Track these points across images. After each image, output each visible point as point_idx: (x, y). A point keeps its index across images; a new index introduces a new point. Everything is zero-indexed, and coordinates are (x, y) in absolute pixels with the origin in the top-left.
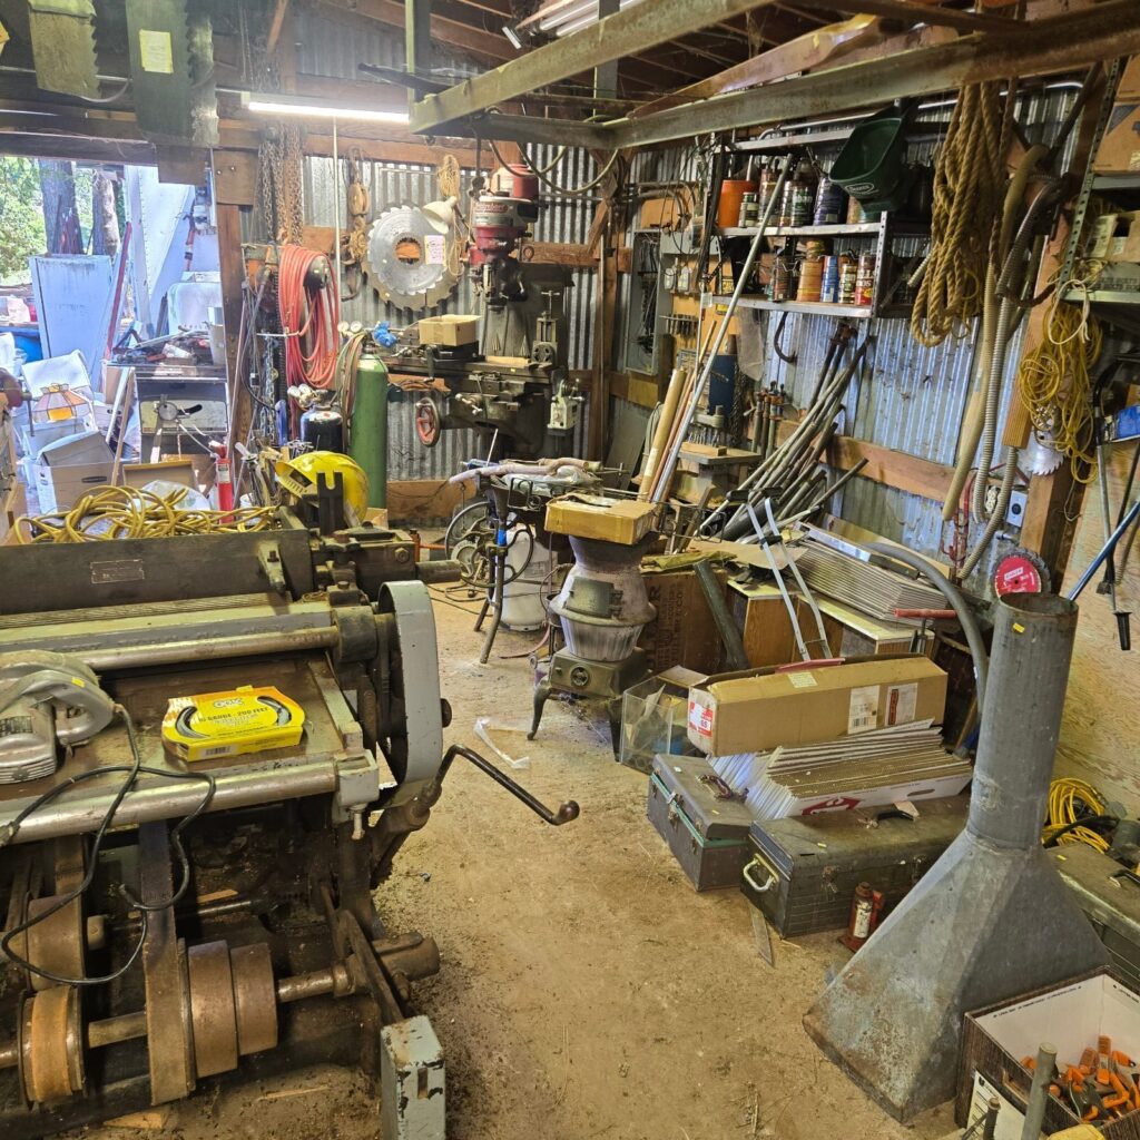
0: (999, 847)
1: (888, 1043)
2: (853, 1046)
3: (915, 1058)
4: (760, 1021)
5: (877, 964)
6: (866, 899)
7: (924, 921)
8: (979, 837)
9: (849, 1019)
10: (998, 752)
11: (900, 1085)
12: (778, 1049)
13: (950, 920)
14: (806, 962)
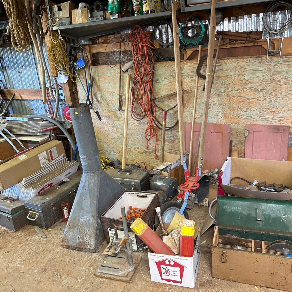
0: (93, 173)
1: (85, 236)
2: (77, 242)
3: (93, 235)
4: (49, 252)
5: (75, 218)
6: (64, 207)
7: (82, 201)
8: (87, 173)
9: (73, 236)
10: (84, 148)
11: (92, 243)
12: (58, 256)
13: (88, 197)
14: (56, 232)
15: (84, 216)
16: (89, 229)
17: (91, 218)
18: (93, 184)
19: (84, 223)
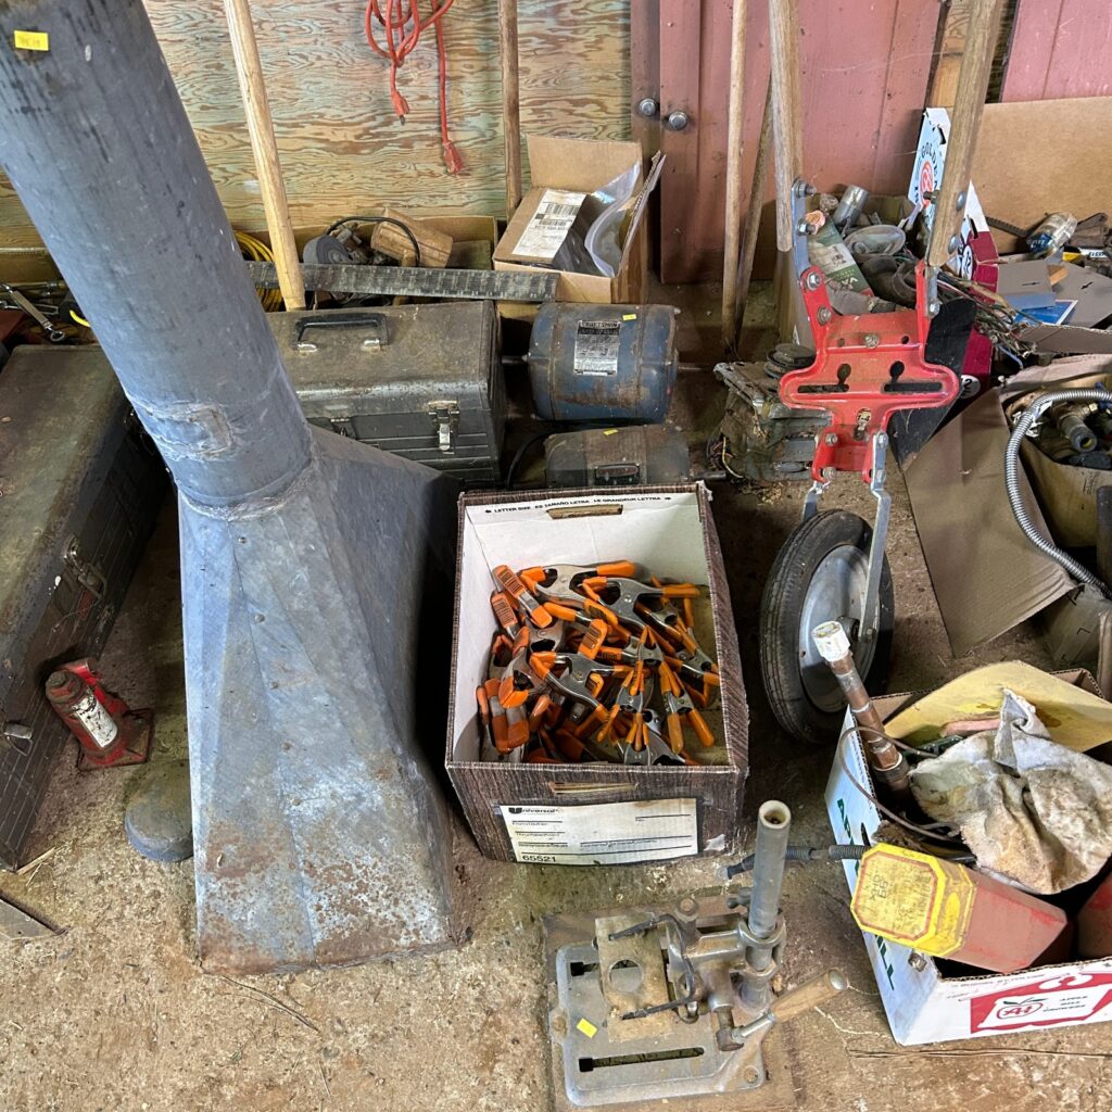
15: (307, 784)
16: (379, 847)
17: (368, 786)
18: (302, 574)
19: (328, 823)
